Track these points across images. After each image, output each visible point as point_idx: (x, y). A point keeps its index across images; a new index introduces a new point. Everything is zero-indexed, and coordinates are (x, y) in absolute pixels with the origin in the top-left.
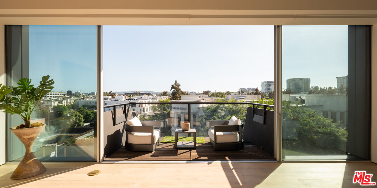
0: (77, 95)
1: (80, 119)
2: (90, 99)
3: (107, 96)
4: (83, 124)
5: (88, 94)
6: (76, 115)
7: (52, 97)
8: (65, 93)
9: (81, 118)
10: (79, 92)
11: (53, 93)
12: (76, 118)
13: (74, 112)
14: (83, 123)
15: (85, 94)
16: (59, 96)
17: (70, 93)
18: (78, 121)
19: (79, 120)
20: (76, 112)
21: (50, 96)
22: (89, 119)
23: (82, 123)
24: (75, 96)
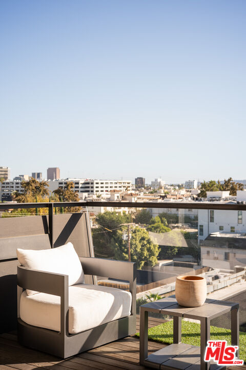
0: (155, 188)
1: (150, 248)
2: (180, 198)
3: (220, 190)
4: (157, 261)
5: (179, 186)
6: (143, 239)
7: (105, 193)
8: (128, 183)
9: (152, 247)
10: (159, 181)
11: (106, 183)
12: (142, 246)
13: (138, 231)
14: (158, 259)
15: (172, 185)
16: (114, 191)
17: (140, 183)
18: (146, 253)
19: (149, 250)
20: (142, 232)
21: (100, 189)
22: (171, 250)
23: (154, 259)
24: (149, 190)
